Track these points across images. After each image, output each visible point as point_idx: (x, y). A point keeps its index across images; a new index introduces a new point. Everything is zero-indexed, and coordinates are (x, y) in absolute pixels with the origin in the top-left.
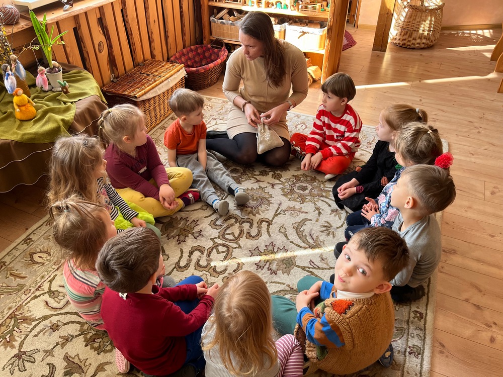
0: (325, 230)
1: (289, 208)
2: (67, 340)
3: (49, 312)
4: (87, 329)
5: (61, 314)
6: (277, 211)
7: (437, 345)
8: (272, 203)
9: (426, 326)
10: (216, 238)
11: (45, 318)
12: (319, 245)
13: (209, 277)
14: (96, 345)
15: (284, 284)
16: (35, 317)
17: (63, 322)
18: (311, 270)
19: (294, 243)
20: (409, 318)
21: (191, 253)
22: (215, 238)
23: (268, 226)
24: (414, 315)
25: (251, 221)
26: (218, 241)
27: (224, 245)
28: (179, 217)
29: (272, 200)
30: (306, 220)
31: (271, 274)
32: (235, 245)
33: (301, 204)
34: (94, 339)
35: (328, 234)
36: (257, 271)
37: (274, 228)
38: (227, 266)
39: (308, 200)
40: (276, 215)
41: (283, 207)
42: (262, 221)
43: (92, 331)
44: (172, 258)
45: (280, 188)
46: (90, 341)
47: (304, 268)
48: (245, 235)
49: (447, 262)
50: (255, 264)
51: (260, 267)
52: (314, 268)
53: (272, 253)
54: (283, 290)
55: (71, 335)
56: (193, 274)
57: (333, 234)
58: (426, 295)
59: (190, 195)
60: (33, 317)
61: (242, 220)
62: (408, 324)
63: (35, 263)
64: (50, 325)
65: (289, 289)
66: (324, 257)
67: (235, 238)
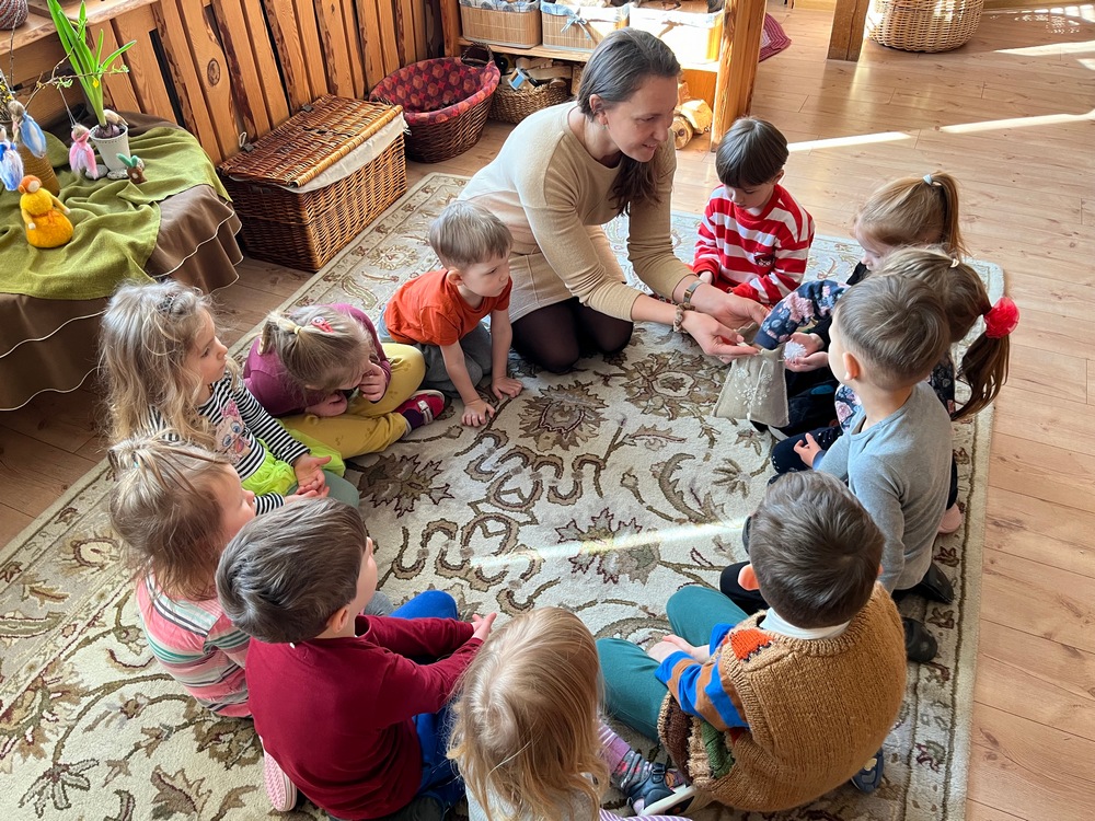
0: (725, 480)
1: (644, 431)
2: (157, 738)
3: (118, 675)
4: (202, 712)
5: (144, 679)
6: (616, 437)
7: (980, 739)
8: (604, 420)
9: (956, 696)
10: (481, 501)
11: (109, 688)
12: (712, 513)
13: (467, 591)
14: (222, 748)
15: (633, 604)
16: (88, 686)
17: (148, 698)
18: (694, 571)
19: (655, 512)
20: (919, 679)
21: (427, 537)
22: (478, 502)
23: (597, 472)
24: (928, 674)
25: (559, 462)
26: (486, 508)
27: (498, 518)
28: (398, 455)
29: (605, 413)
30: (682, 456)
31: (605, 582)
32: (523, 518)
33: (669, 420)
34: (218, 735)
35: (732, 489)
36: (574, 575)
37: (610, 477)
38: (506, 567)
39: (685, 411)
40: (613, 447)
41: (630, 429)
42: (582, 461)
43: (213, 717)
44: (384, 549)
45: (622, 385)
46: (208, 740)
47: (678, 568)
48: (545, 494)
49: (1004, 549)
50: (570, 560)
51: (581, 567)
52: (702, 567)
53: (606, 534)
54: (632, 619)
55: (165, 727)
56: (431, 585)
57: (744, 489)
58: (956, 627)
59: (423, 405)
60: (82, 686)
61: (539, 460)
62: (915, 693)
63: (84, 563)
64: (121, 704)
65: (646, 616)
66: (724, 541)
67: (524, 500)
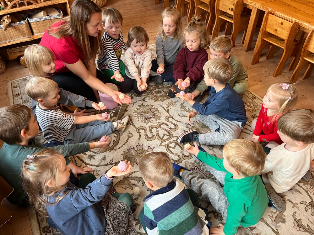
1: (168, 105)
6: (165, 110)
8: (157, 108)
22: (161, 144)
23: (173, 118)
25: (163, 123)
26: (164, 144)
27: (170, 143)
29: (155, 107)
30: (182, 104)
40: (168, 112)
41: (165, 106)
42: (167, 119)
45: (149, 99)
48: (171, 131)
67: (169, 135)
